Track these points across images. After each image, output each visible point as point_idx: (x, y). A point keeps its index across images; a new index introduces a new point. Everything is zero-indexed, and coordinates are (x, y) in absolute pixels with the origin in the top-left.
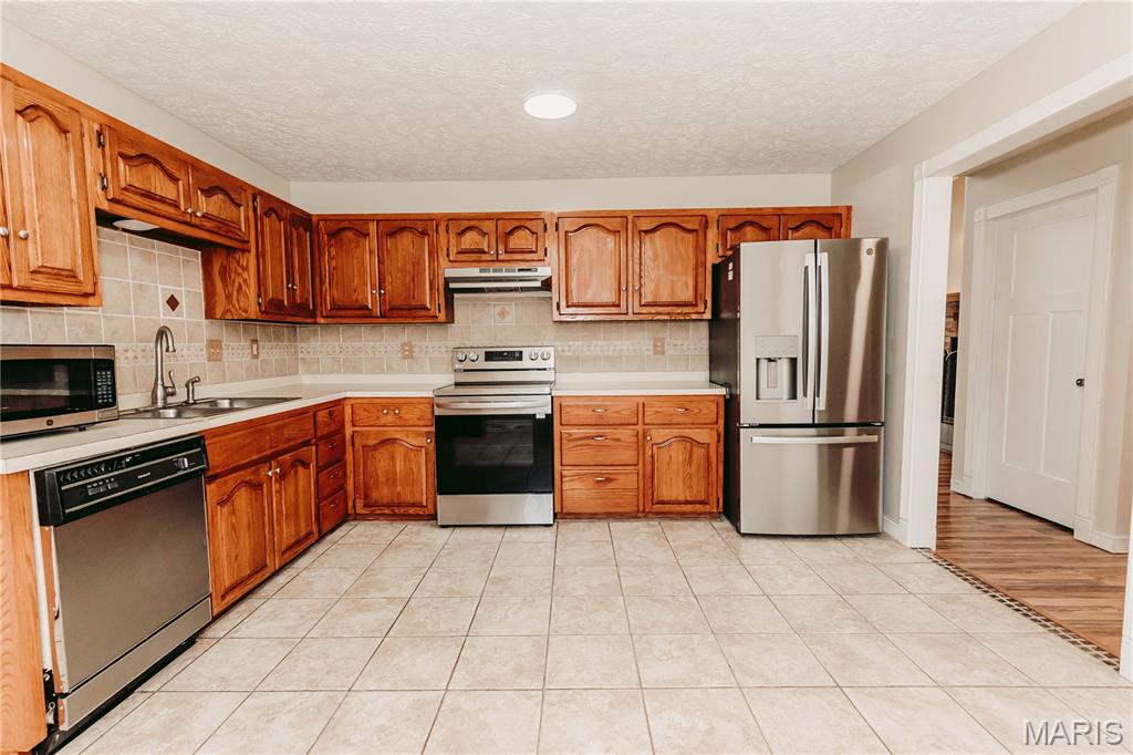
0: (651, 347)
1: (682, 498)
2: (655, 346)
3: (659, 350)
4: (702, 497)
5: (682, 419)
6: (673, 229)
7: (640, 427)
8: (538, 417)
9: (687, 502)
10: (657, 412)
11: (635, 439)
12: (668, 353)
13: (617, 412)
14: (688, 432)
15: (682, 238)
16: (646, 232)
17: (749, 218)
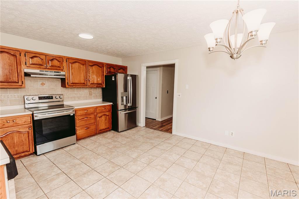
0: (89, 94)
1: (104, 128)
2: (90, 93)
3: (90, 94)
4: (108, 127)
5: (104, 111)
6: (97, 66)
7: (95, 114)
8: (71, 115)
9: (106, 129)
10: (99, 110)
11: (94, 117)
12: (92, 95)
13: (90, 111)
14: (105, 113)
15: (99, 69)
16: (91, 66)
17: (112, 66)
